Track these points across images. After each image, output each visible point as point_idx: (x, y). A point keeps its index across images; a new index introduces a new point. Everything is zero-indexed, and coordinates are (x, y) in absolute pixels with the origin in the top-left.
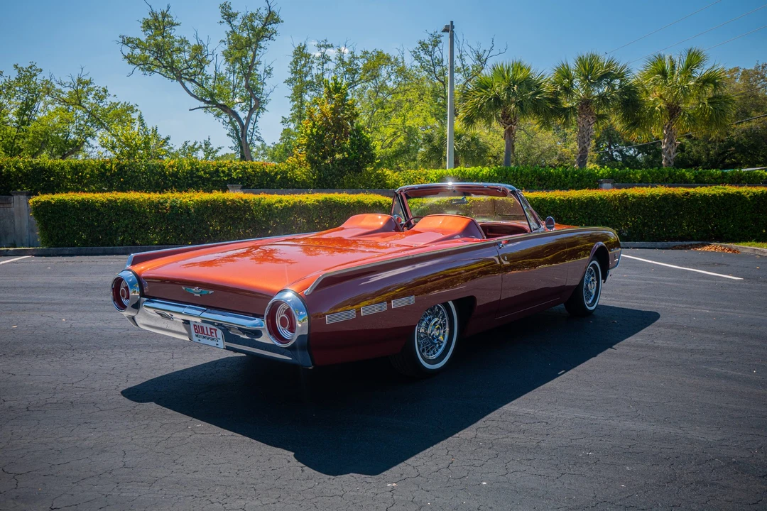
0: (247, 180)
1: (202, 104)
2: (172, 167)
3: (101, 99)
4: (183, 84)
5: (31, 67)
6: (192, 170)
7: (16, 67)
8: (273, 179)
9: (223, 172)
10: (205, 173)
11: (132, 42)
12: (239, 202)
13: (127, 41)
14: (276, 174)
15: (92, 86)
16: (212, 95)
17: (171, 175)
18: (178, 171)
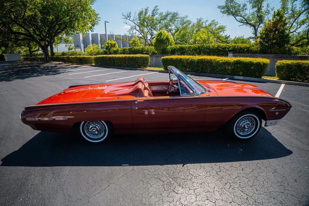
1: (242, 24)
2: (212, 46)
3: (216, 25)
4: (235, 17)
5: (200, 18)
6: (217, 47)
7: (197, 19)
8: (244, 50)
9: (227, 48)
10: (221, 48)
11: (221, 7)
12: (209, 60)
13: (219, 7)
15: (215, 21)
16: (246, 20)
17: (212, 49)
18: (214, 48)
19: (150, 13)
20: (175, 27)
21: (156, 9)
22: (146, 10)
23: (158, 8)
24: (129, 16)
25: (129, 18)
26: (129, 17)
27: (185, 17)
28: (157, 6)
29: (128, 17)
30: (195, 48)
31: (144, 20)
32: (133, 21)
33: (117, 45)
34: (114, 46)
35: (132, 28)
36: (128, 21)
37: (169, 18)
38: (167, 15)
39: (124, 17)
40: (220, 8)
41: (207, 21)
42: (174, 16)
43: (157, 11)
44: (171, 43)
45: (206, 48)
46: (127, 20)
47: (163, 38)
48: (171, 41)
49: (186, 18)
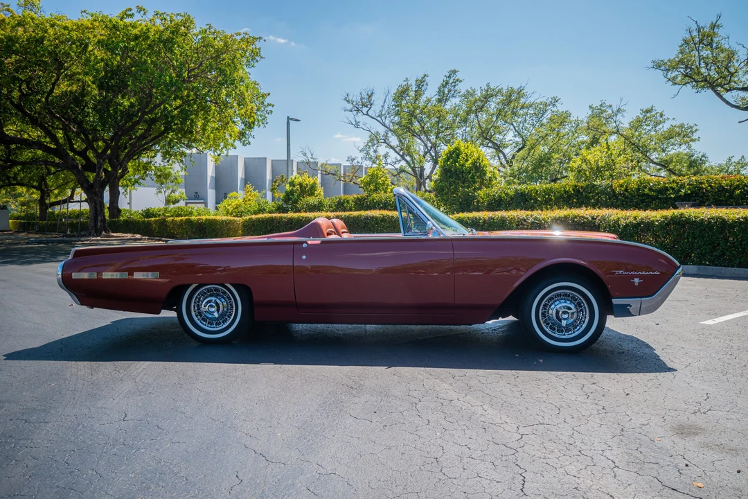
0: (702, 197)
2: (621, 186)
5: (601, 105)
6: (638, 189)
8: (731, 192)
9: (673, 189)
10: (651, 190)
11: (665, 64)
14: (737, 187)
15: (653, 113)
17: (620, 194)
18: (626, 190)
19: (431, 92)
20: (515, 136)
21: (451, 81)
22: (421, 83)
23: (459, 76)
24: (365, 103)
25: (365, 109)
26: (367, 106)
27: (548, 102)
28: (455, 72)
29: (364, 105)
30: (565, 192)
31: (412, 114)
32: (379, 119)
33: (320, 190)
34: (311, 190)
35: (374, 139)
36: (361, 118)
37: (493, 105)
38: (487, 97)
39: (349, 106)
40: (663, 68)
41: (618, 111)
42: (512, 101)
43: (454, 86)
44: (490, 179)
45: (603, 192)
46: (360, 114)
47: (463, 165)
48: (488, 175)
49: (554, 105)
